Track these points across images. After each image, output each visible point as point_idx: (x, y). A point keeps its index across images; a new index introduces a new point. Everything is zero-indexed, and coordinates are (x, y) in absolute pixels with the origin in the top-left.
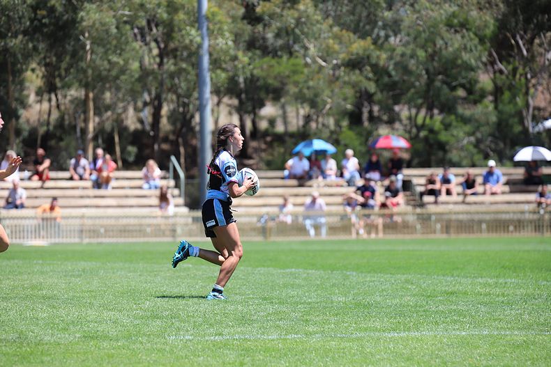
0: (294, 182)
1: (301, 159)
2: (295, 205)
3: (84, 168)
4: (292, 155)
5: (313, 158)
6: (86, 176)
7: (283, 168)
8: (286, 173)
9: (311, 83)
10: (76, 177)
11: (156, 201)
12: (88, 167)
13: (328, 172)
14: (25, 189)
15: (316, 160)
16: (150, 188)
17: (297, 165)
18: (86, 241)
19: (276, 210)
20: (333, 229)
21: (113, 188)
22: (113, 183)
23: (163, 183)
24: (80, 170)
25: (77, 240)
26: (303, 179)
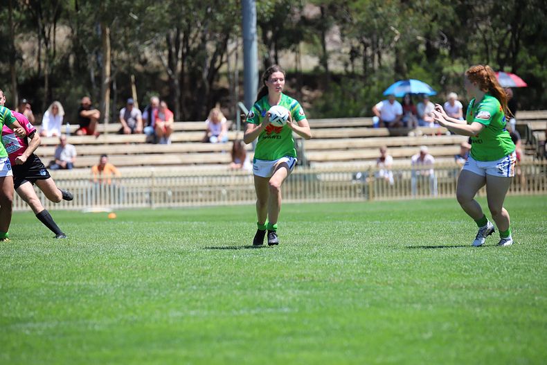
0: (384, 131)
1: (391, 102)
2: (395, 158)
3: (135, 119)
4: (381, 97)
5: (407, 101)
8: (376, 120)
9: (380, 10)
10: (127, 129)
11: (227, 157)
12: (139, 117)
13: (427, 119)
14: (75, 145)
17: (388, 110)
18: (155, 206)
19: (373, 164)
20: (444, 186)
23: (232, 135)
24: (131, 121)
25: (145, 205)
26: (397, 128)
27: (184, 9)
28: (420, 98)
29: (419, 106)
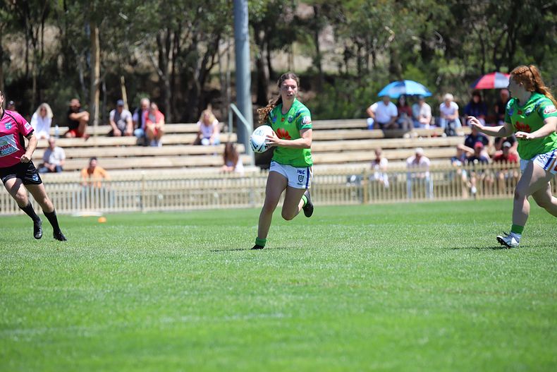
0: (379, 133)
3: (126, 121)
4: (375, 98)
5: (402, 102)
6: (129, 130)
7: (365, 116)
8: (370, 121)
9: (374, 10)
10: (117, 132)
11: (219, 160)
12: (130, 119)
13: (422, 120)
15: (406, 104)
16: (210, 144)
18: (146, 209)
19: (367, 166)
20: (440, 189)
21: (164, 145)
22: (164, 139)
23: (224, 137)
24: (121, 123)
25: (135, 209)
27: (174, 8)
28: (415, 99)
29: (415, 107)
